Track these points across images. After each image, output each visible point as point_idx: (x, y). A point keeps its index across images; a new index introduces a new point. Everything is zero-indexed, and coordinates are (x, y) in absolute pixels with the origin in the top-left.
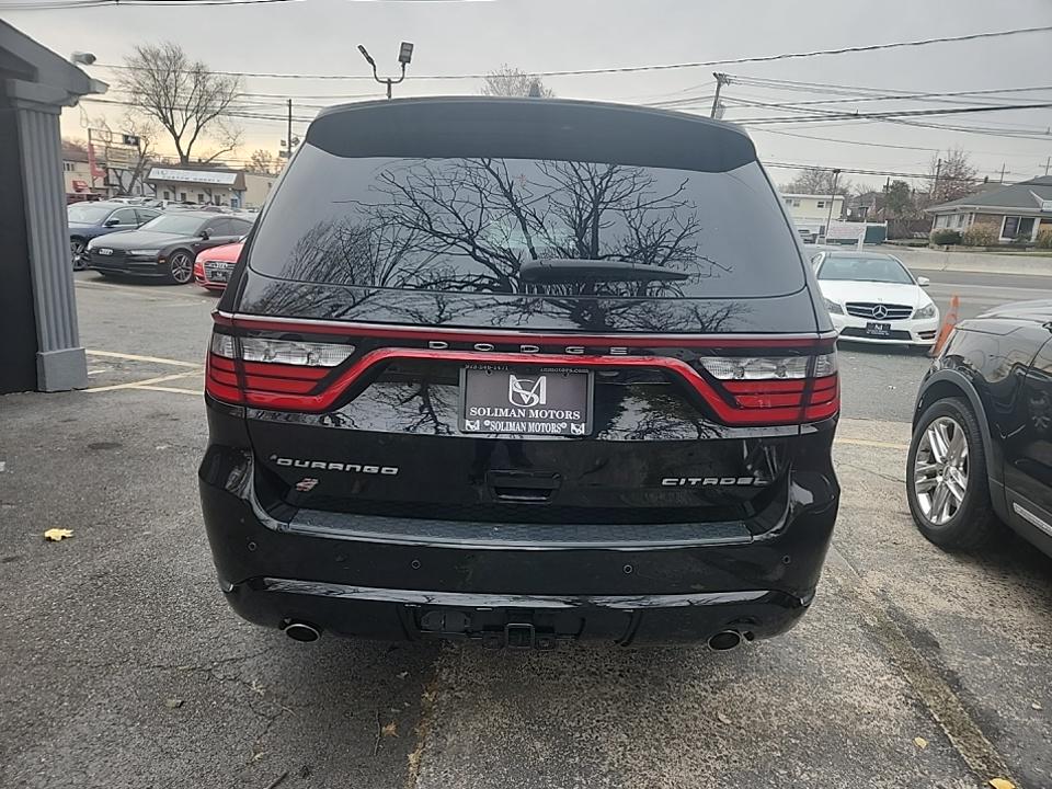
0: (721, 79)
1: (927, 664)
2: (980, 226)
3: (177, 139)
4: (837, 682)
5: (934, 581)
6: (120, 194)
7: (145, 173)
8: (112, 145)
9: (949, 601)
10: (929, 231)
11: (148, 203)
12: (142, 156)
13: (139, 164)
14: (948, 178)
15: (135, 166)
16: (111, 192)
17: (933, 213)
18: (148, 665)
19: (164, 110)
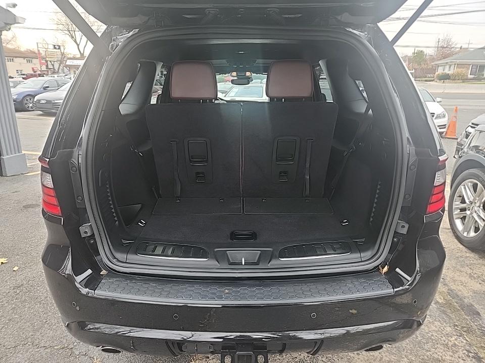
1: (476, 327)
2: (459, 70)
3: (78, 45)
4: (427, 343)
5: (469, 271)
6: (54, 73)
7: (64, 62)
8: (49, 50)
9: (480, 283)
10: (435, 74)
11: (66, 77)
12: (63, 54)
13: (61, 58)
14: (443, 47)
15: (60, 59)
16: (49, 72)
17: (436, 64)
18: (38, 347)
19: (71, 32)
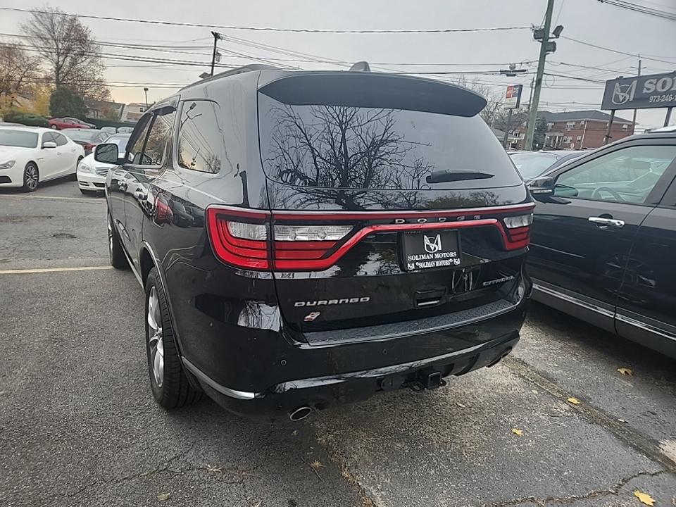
0: (217, 36)
